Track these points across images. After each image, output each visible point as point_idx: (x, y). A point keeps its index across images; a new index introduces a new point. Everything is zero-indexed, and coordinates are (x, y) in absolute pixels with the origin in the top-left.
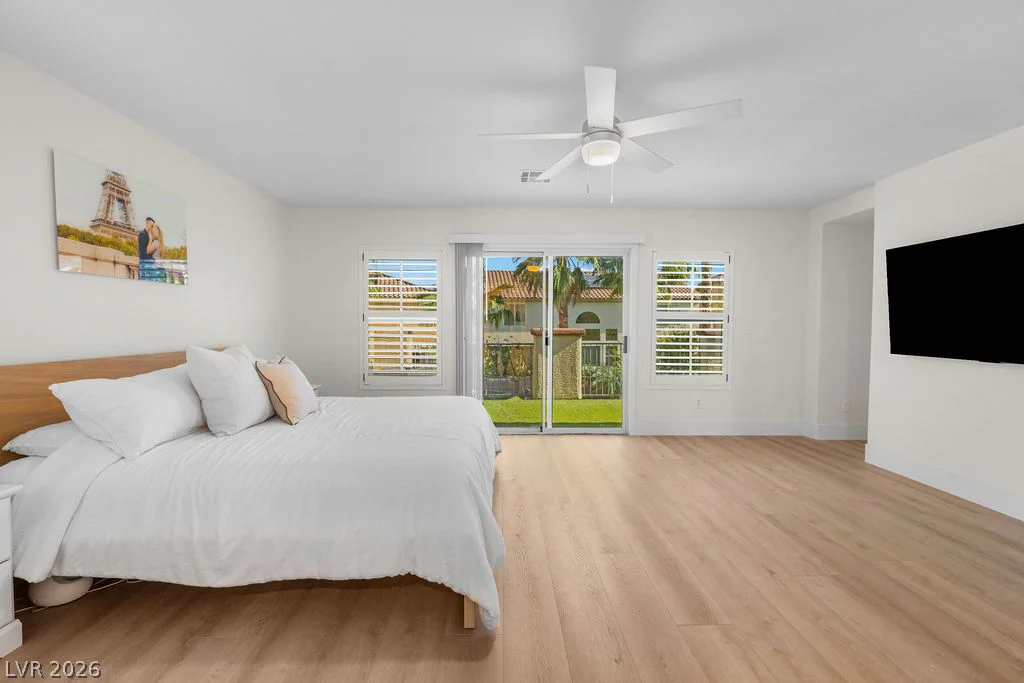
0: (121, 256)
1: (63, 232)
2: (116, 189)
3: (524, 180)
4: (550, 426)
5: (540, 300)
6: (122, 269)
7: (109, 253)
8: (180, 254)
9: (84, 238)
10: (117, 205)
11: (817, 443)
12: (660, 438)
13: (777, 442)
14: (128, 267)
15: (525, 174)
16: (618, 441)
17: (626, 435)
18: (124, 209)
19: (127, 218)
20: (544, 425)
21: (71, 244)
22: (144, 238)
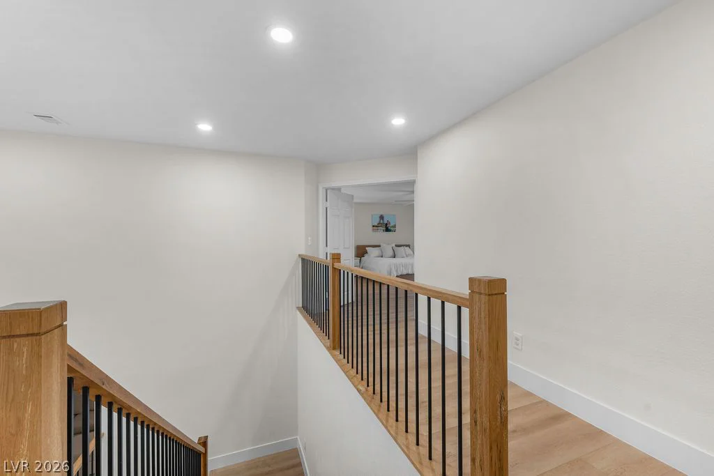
1: (373, 226)
2: (382, 217)
8: (395, 226)
9: (376, 226)
21: (375, 228)
22: (386, 224)
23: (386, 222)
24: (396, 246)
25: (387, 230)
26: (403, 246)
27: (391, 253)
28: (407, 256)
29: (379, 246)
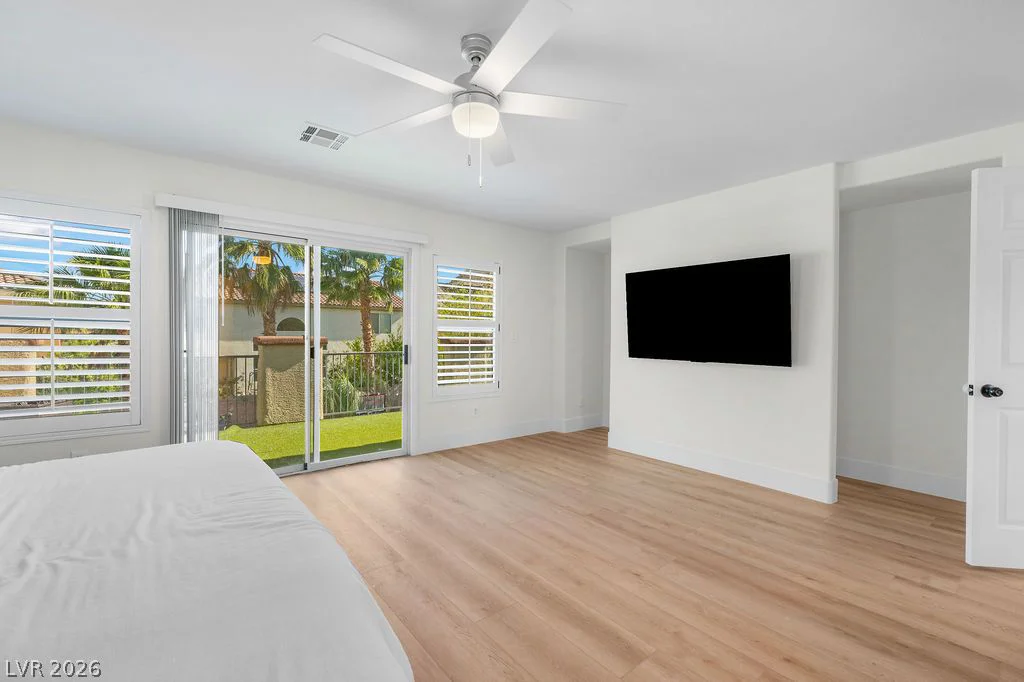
3: (306, 138)
4: (317, 459)
5: (302, 306)
11: (566, 436)
12: (444, 453)
13: (541, 440)
15: (311, 130)
16: (400, 463)
17: (407, 456)
20: (307, 460)
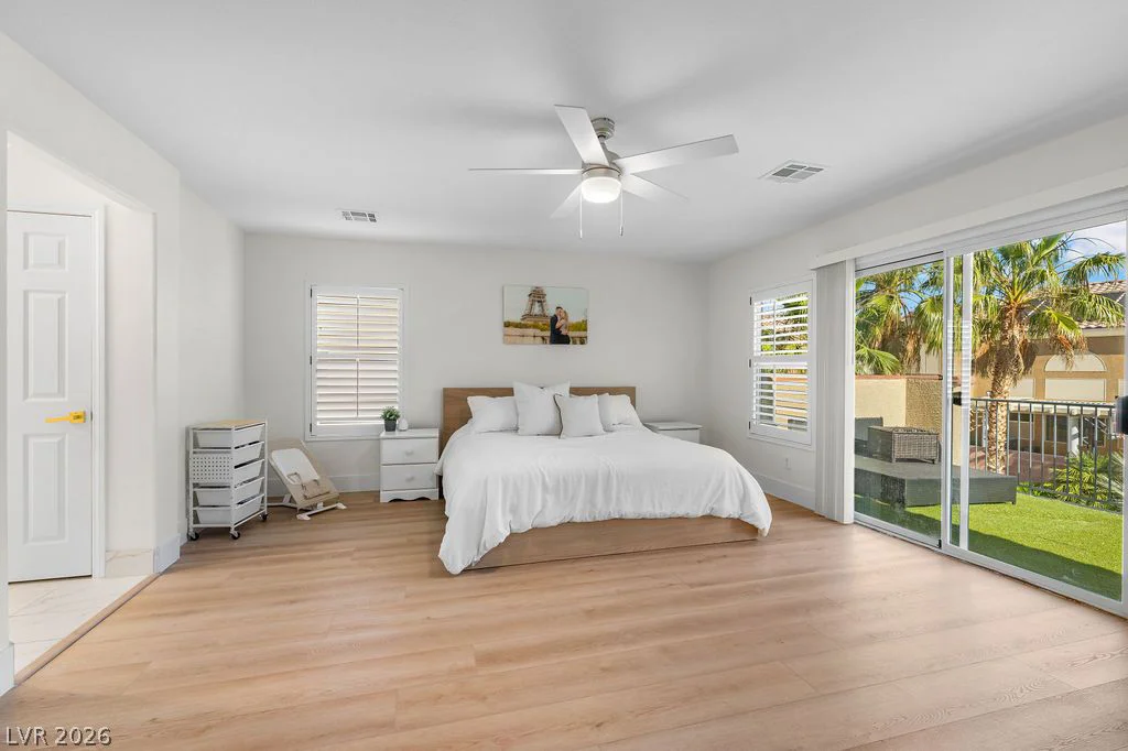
0: (538, 332)
1: (507, 325)
2: (537, 296)
6: (540, 339)
7: (531, 331)
8: (583, 326)
9: (517, 326)
10: (537, 304)
14: (543, 338)
18: (542, 306)
19: (543, 310)
21: (511, 330)
22: (554, 320)
23: (551, 312)
24: (576, 391)
25: (558, 338)
26: (600, 391)
27: (547, 418)
28: (608, 430)
29: (509, 392)
